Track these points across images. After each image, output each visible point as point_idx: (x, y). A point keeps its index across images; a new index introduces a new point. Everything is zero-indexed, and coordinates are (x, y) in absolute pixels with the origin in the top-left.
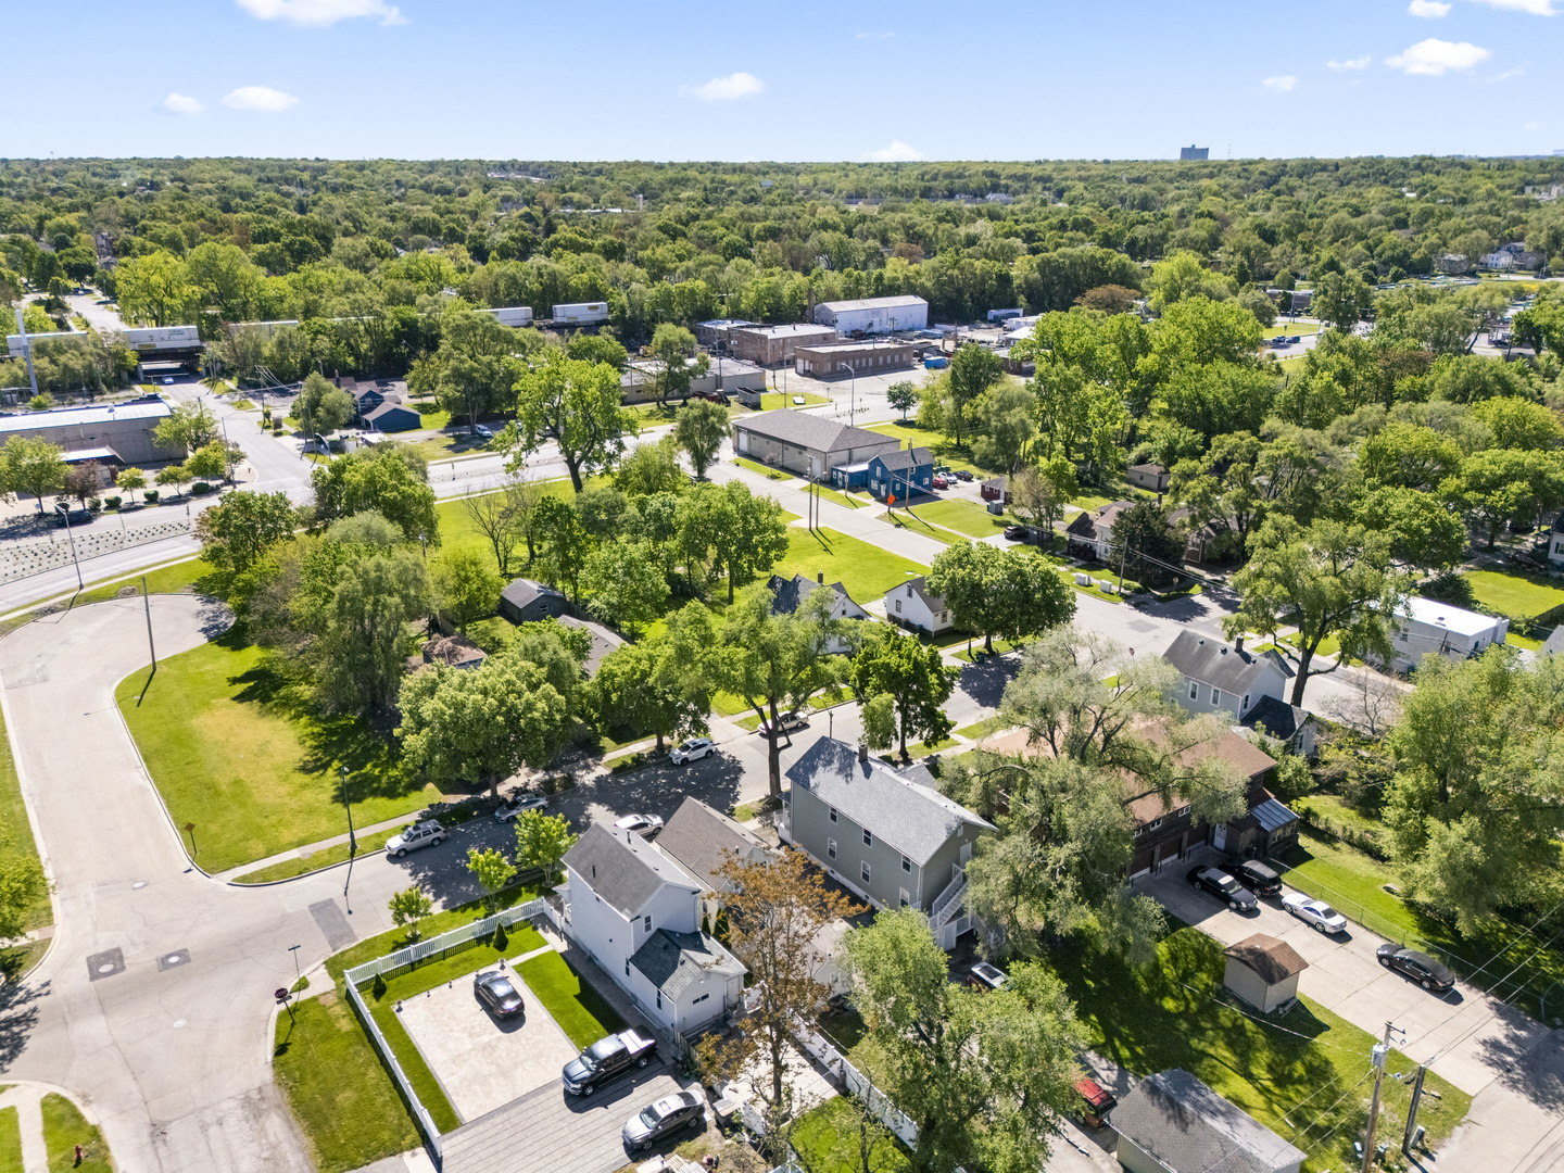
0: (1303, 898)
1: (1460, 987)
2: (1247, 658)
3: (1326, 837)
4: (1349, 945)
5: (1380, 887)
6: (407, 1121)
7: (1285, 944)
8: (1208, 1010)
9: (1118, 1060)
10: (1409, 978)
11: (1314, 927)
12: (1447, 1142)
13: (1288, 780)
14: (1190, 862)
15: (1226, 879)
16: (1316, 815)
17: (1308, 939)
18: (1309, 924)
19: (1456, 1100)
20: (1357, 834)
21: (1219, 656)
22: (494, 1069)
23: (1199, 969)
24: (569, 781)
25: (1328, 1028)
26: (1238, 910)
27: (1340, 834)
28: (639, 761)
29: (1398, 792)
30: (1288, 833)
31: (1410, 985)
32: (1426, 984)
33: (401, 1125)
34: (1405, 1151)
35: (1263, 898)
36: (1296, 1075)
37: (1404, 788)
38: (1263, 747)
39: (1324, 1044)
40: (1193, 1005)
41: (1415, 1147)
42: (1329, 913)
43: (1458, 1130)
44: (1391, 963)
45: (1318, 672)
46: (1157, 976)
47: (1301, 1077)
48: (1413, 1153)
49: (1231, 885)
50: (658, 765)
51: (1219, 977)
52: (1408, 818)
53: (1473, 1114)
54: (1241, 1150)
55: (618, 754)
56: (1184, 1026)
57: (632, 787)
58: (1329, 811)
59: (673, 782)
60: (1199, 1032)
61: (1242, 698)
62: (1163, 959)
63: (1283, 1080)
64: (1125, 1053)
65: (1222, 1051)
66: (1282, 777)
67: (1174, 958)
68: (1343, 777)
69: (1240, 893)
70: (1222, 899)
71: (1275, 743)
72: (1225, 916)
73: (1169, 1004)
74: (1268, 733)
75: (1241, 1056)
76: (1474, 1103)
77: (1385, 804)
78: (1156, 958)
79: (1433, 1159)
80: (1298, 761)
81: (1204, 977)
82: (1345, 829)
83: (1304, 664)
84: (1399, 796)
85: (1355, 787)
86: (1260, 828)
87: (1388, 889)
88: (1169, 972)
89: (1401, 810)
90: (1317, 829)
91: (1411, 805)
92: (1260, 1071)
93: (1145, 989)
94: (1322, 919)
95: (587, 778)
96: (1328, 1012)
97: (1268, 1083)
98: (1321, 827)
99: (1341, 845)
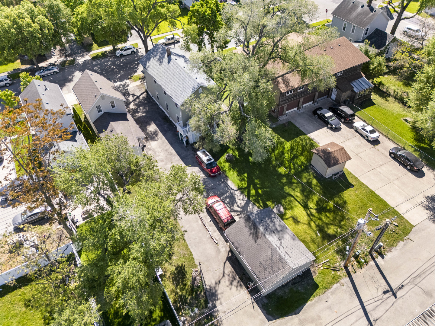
0: (363, 123)
1: (425, 169)
2: (372, 9)
3: (384, 95)
4: (378, 147)
5: (402, 119)
7: (343, 148)
8: (298, 174)
9: (249, 196)
10: (401, 164)
11: (364, 137)
12: (393, 249)
13: (374, 69)
14: (317, 105)
15: (329, 114)
16: (383, 85)
17: (359, 143)
18: (362, 136)
19: (405, 227)
20: (400, 93)
21: (360, 9)
23: (302, 154)
24: (73, 61)
25: (353, 186)
26: (331, 129)
27: (392, 93)
28: (104, 55)
29: (423, 75)
30: (367, 93)
31: (401, 167)
32: (409, 168)
34: (370, 253)
35: (345, 123)
36: (328, 208)
37: (427, 73)
38: (366, 53)
39: (348, 195)
40: (293, 171)
41: (376, 251)
42: (372, 132)
43: (401, 243)
44: (394, 156)
45: (406, 18)
46: (281, 157)
47: (330, 209)
48: (374, 254)
49: (331, 117)
50: (111, 57)
51: (309, 160)
52: (424, 88)
53: (411, 236)
54: (280, 256)
55: (97, 51)
56: (285, 180)
57: (96, 65)
58: (390, 83)
59: (114, 63)
60: (290, 183)
61: (365, 29)
62: (286, 149)
63: (321, 209)
64: (253, 192)
65: (297, 193)
66: (372, 67)
67: (292, 149)
68: (402, 67)
69: (334, 121)
70: (325, 122)
71: (373, 51)
72: (325, 131)
73: (282, 170)
74: (370, 45)
75: (305, 196)
76: (414, 229)
77: (415, 81)
78: (284, 148)
79: (383, 258)
80: (381, 59)
81: (302, 159)
82: (395, 91)
83: (400, 14)
84: (423, 77)
85: (405, 72)
86: (353, 91)
87: (406, 120)
88: (287, 156)
89: (422, 84)
90: (382, 91)
91: (428, 82)
92: (312, 205)
93: (274, 162)
94: (368, 134)
95: (80, 60)
96: (356, 179)
97: (314, 211)
98: (384, 90)
99: (391, 99)
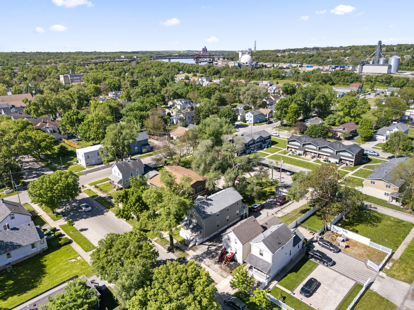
6: (366, 294)
21: (129, 163)
22: (335, 282)
33: (368, 295)
